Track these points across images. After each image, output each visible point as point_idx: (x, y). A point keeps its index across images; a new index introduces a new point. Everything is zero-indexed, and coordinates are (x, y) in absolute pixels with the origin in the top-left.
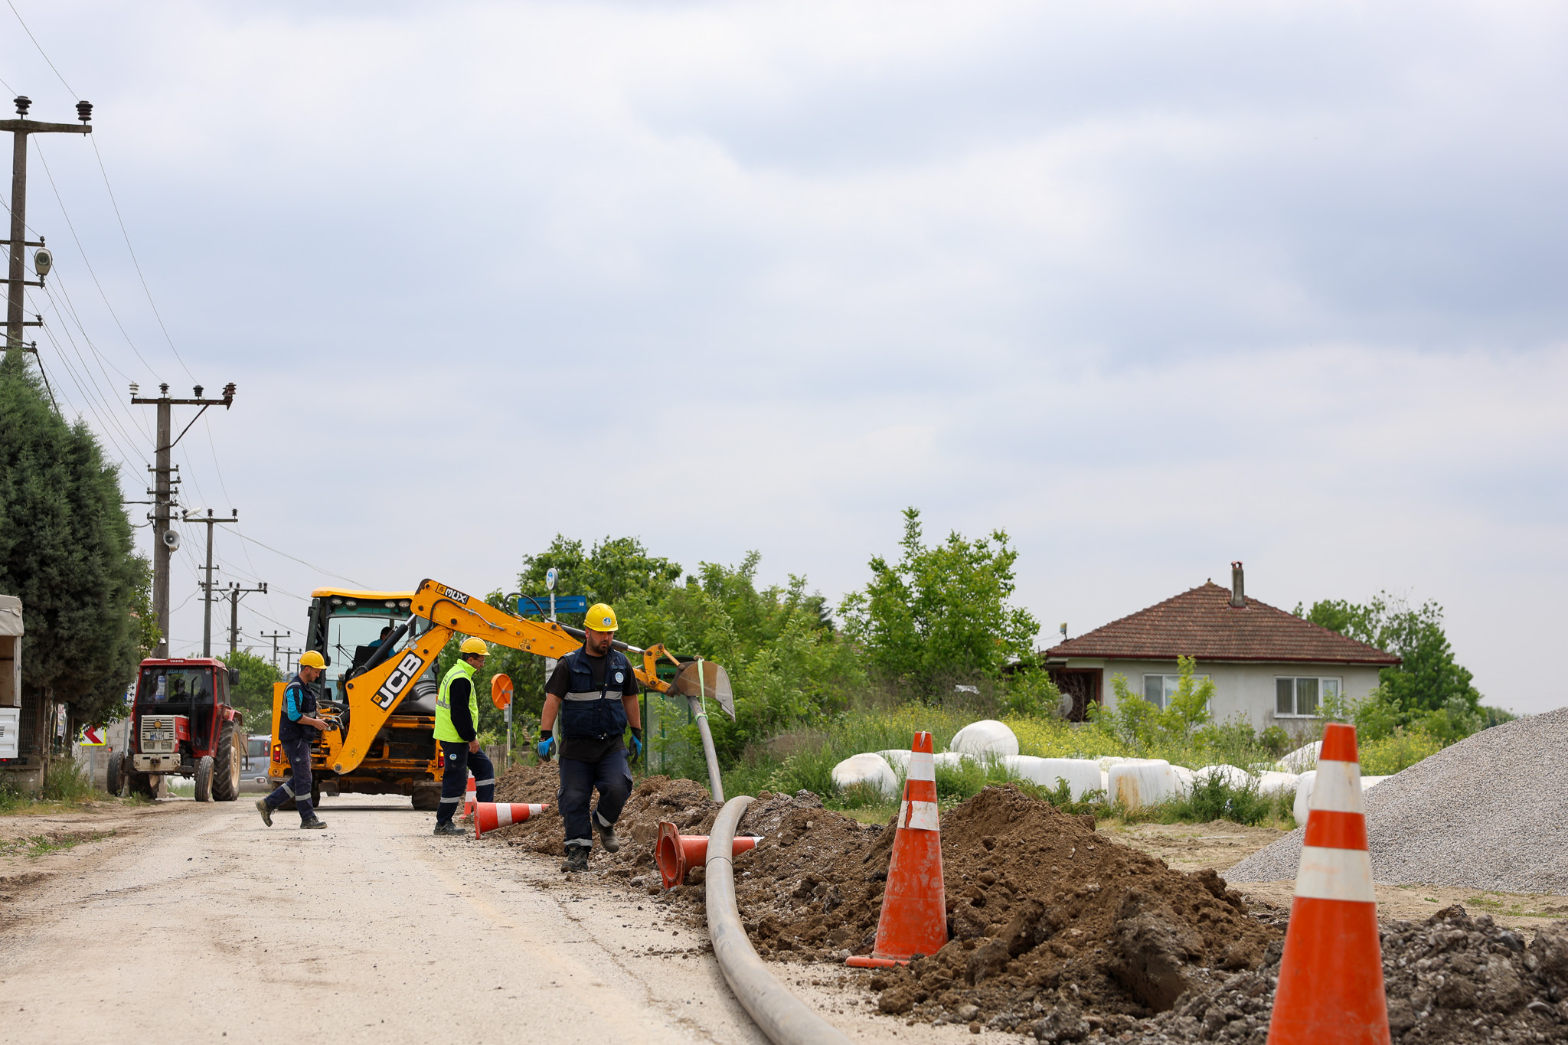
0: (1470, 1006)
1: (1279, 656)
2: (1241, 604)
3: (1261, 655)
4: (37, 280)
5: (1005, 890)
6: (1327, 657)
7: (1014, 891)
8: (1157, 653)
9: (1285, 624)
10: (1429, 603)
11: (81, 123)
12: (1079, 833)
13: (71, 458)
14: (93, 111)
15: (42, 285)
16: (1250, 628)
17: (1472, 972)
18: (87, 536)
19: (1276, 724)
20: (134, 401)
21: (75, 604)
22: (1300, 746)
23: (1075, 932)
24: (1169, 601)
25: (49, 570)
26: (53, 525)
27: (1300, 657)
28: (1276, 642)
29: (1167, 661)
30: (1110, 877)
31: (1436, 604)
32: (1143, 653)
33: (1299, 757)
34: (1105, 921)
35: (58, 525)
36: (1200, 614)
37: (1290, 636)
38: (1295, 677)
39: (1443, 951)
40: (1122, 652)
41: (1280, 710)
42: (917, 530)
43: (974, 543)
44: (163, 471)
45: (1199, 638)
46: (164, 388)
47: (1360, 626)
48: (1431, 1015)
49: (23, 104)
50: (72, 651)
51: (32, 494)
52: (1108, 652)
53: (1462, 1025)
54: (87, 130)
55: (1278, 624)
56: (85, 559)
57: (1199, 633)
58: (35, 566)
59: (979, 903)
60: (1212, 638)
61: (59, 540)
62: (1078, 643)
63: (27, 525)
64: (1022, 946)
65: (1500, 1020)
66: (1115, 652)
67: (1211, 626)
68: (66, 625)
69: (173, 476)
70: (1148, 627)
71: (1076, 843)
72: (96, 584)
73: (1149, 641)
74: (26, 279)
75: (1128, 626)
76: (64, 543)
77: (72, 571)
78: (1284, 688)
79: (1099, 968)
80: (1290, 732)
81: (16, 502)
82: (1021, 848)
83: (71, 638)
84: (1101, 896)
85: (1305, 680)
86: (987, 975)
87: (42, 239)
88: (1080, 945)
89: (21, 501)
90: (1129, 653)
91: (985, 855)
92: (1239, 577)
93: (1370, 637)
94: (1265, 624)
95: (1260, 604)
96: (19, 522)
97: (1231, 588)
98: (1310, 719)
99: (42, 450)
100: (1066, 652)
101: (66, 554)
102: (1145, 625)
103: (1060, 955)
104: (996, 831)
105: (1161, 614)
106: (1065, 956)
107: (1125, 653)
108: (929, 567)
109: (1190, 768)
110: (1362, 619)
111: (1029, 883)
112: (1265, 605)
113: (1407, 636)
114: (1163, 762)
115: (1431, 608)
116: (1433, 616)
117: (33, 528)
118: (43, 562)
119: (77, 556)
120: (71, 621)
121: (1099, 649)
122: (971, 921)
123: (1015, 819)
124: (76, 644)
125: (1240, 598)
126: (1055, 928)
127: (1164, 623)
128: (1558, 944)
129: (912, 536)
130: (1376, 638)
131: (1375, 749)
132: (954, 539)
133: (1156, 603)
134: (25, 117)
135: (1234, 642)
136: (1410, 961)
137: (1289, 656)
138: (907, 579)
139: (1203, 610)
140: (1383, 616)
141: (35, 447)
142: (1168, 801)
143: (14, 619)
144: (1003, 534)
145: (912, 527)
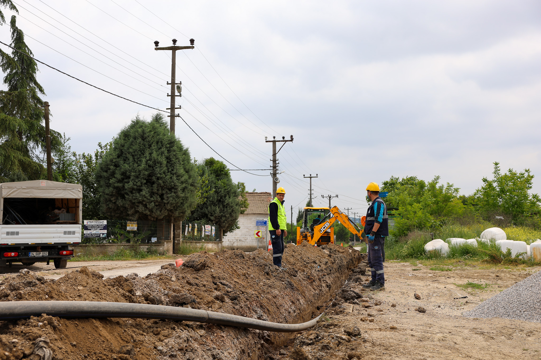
4: (179, 94)
11: (191, 45)
13: (168, 146)
14: (195, 42)
15: (180, 96)
18: (172, 170)
20: (266, 142)
21: (169, 192)
25: (159, 181)
26: (160, 167)
35: (162, 167)
42: (498, 169)
43: (519, 173)
44: (274, 161)
46: (274, 137)
49: (175, 41)
50: (169, 207)
51: (154, 157)
54: (193, 47)
56: (171, 178)
58: (155, 180)
61: (162, 171)
63: (153, 167)
68: (166, 199)
69: (277, 162)
72: (175, 186)
74: (176, 94)
76: (164, 173)
77: (167, 181)
81: (149, 160)
83: (168, 203)
87: (181, 82)
89: (150, 160)
96: (150, 166)
99: (160, 143)
101: (164, 176)
108: (502, 180)
117: (154, 168)
118: (158, 179)
119: (168, 177)
120: (168, 197)
124: (170, 205)
129: (496, 171)
132: (510, 171)
134: (175, 45)
138: (495, 185)
141: (157, 143)
143: (79, 193)
144: (529, 170)
145: (496, 168)
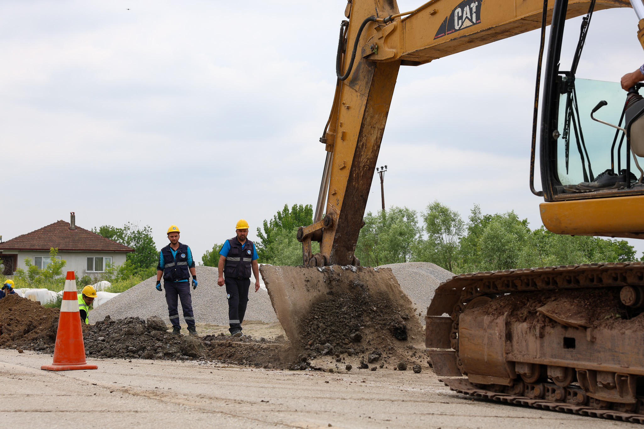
0: (132, 334)
1: (88, 249)
2: (74, 228)
3: (81, 249)
5: (16, 321)
6: (107, 249)
7: (19, 322)
8: (40, 248)
9: (91, 236)
10: (146, 227)
12: (37, 306)
16: (77, 238)
17: (133, 328)
19: (87, 275)
22: (96, 283)
23: (41, 327)
24: (45, 227)
27: (96, 249)
28: (87, 243)
29: (45, 251)
30: (49, 314)
31: (149, 227)
32: (34, 248)
33: (96, 286)
34: (48, 325)
36: (57, 233)
37: (93, 241)
38: (94, 257)
39: (128, 324)
40: (26, 248)
41: (88, 269)
45: (57, 242)
47: (120, 236)
48: (124, 337)
52: (20, 248)
53: (130, 338)
55: (88, 236)
57: (57, 240)
59: (9, 325)
60: (62, 242)
62: (7, 244)
64: (26, 332)
65: (138, 336)
66: (23, 248)
67: (62, 237)
70: (36, 238)
71: (36, 309)
73: (37, 243)
75: (28, 237)
78: (90, 261)
79: (47, 335)
80: (92, 277)
82: (20, 310)
84: (47, 319)
85: (98, 258)
86: (18, 339)
88: (42, 330)
90: (28, 248)
91: (9, 312)
92: (73, 218)
93: (123, 240)
94: (83, 236)
95: (81, 228)
97: (70, 222)
98: (99, 273)
100: (2, 248)
102: (35, 237)
103: (37, 333)
104: (12, 306)
105: (42, 232)
106: (38, 333)
107: (27, 248)
109: (56, 292)
110: (120, 233)
111: (23, 319)
112: (83, 229)
113: (137, 240)
114: (46, 290)
115: (147, 229)
116: (148, 232)
121: (16, 246)
122: (7, 329)
123: (18, 303)
125: (74, 226)
126: (35, 327)
127: (43, 236)
128: (151, 321)
130: (126, 240)
131: (123, 283)
133: (40, 228)
135: (71, 244)
136: (121, 326)
137: (92, 249)
139: (59, 231)
140: (129, 232)
142: (47, 303)
